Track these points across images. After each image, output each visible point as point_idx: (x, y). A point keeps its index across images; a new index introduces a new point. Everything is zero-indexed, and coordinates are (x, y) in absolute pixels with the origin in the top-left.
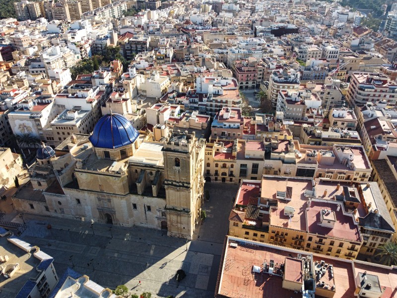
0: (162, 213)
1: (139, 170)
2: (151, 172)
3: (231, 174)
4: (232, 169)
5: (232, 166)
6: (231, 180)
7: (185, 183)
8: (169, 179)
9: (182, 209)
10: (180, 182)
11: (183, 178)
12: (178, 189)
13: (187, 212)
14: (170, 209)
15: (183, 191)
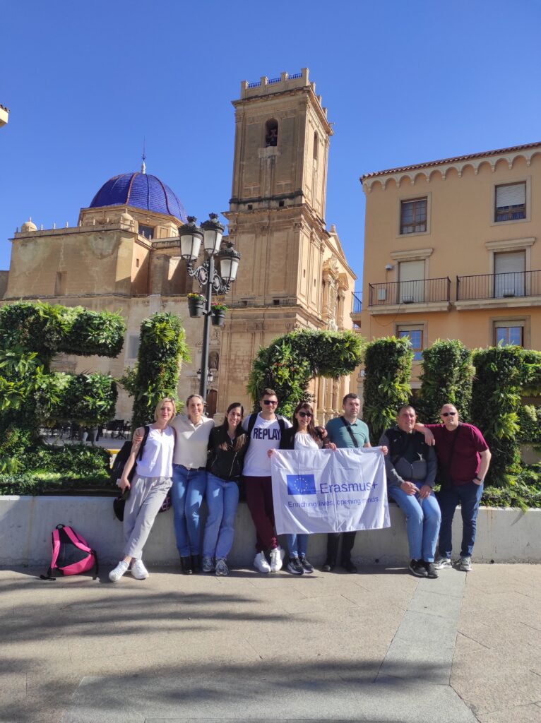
0: (210, 358)
7: (285, 197)
8: (244, 198)
9: (270, 301)
10: (272, 199)
11: (283, 183)
12: (266, 221)
13: (287, 306)
14: (232, 307)
15: (278, 228)
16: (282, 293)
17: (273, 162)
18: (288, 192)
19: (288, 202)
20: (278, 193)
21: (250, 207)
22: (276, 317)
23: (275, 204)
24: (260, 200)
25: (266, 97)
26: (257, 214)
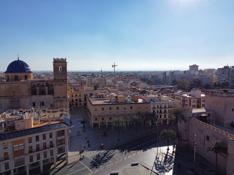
0: (51, 105)
1: (36, 85)
2: (43, 85)
3: (80, 101)
4: (80, 97)
5: (80, 96)
6: (80, 104)
8: (56, 79)
9: (63, 97)
10: (62, 80)
11: (63, 77)
12: (61, 84)
13: (66, 98)
14: (56, 98)
15: (63, 85)
16: (65, 95)
17: (61, 74)
18: (64, 79)
19: (65, 81)
20: (63, 79)
21: (58, 81)
22: (64, 99)
23: (62, 81)
24: (59, 80)
25: (59, 62)
26: (59, 83)
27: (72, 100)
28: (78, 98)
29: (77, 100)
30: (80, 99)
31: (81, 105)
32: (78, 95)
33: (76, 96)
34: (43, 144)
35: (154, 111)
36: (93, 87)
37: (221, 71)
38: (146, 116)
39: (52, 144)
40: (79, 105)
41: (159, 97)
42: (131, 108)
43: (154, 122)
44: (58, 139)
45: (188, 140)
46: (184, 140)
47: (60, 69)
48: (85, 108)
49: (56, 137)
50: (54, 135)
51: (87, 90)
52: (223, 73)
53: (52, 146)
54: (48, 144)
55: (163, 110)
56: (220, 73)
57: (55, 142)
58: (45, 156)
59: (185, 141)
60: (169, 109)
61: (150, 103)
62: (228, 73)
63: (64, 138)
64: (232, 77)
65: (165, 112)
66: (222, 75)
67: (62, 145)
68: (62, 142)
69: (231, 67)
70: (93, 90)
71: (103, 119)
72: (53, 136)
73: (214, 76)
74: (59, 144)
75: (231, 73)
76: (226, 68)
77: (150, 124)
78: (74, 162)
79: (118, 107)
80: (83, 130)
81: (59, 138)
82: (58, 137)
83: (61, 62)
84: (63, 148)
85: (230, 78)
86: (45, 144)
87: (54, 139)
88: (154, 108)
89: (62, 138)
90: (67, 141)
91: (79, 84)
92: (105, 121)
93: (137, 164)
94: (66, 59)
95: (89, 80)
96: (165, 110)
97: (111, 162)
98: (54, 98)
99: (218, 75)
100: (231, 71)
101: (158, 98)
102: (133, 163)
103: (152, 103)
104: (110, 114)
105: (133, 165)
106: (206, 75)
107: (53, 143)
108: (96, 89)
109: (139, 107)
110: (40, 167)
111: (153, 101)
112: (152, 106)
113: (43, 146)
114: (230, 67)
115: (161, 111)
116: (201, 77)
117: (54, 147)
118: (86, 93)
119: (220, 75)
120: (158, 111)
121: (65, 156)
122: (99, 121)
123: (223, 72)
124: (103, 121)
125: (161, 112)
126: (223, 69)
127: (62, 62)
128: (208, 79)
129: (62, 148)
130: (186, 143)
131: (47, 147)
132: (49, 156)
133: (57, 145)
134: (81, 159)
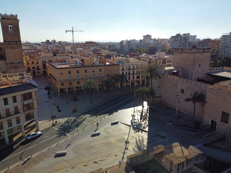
3: (38, 69)
4: (38, 65)
5: (37, 63)
6: (39, 72)
7: (17, 42)
8: (7, 41)
9: (18, 62)
10: (14, 42)
11: (16, 39)
12: (14, 46)
13: (22, 63)
14: (9, 64)
15: (17, 48)
16: (20, 61)
17: (13, 34)
19: (18, 43)
20: (15, 41)
21: (9, 43)
22: (20, 65)
23: (15, 43)
24: (11, 42)
25: (8, 19)
26: (11, 45)
27: (29, 67)
28: (35, 66)
29: (34, 68)
30: (38, 67)
31: (40, 74)
32: (35, 62)
33: (33, 63)
34: (5, 110)
35: (123, 73)
36: (51, 53)
37: (173, 39)
38: (116, 79)
39: (17, 110)
40: (37, 73)
41: (127, 58)
42: (100, 70)
43: (123, 85)
44: (24, 104)
45: (160, 97)
46: (157, 97)
47: (10, 29)
48: (44, 76)
49: (22, 101)
50: (19, 99)
51: (45, 57)
52: (176, 41)
53: (17, 112)
54: (12, 110)
55: (131, 72)
56: (173, 41)
57: (20, 108)
58: (10, 124)
59: (159, 97)
60: (138, 70)
61: (119, 65)
62: (180, 41)
63: (32, 102)
64: (183, 44)
65: (133, 73)
66: (175, 43)
67: (30, 111)
68: (29, 107)
69: (183, 35)
70: (52, 57)
71: (70, 84)
72: (17, 101)
73: (167, 44)
74: (26, 109)
75: (182, 40)
76: (178, 35)
77: (120, 87)
78: (45, 129)
79: (86, 70)
80: (49, 97)
81: (26, 102)
82: (24, 100)
83: (10, 19)
84: (32, 114)
85: (182, 45)
86: (8, 110)
87: (19, 104)
88: (123, 70)
89: (29, 102)
90: (36, 105)
91: (34, 50)
92: (72, 86)
93: (117, 123)
94: (16, 15)
95: (44, 48)
96: (134, 72)
97: (89, 124)
98: (6, 64)
99: (171, 42)
100: (182, 38)
101: (126, 60)
102: (113, 122)
103: (120, 64)
104: (78, 78)
105: (113, 124)
106: (160, 43)
107: (19, 108)
108: (55, 55)
109: (108, 69)
110: (4, 139)
111: (122, 63)
112: (121, 68)
113: (5, 113)
114: (181, 35)
115: (129, 72)
116: (156, 45)
117: (20, 113)
118: (43, 60)
119: (173, 42)
120: (126, 72)
121: (34, 123)
122: (66, 86)
123: (176, 39)
124: (71, 86)
125: (129, 74)
126: (175, 37)
127: (12, 20)
128: (162, 46)
129: (30, 113)
130: (159, 99)
131: (11, 114)
132: (14, 124)
133: (24, 111)
134: (53, 125)
